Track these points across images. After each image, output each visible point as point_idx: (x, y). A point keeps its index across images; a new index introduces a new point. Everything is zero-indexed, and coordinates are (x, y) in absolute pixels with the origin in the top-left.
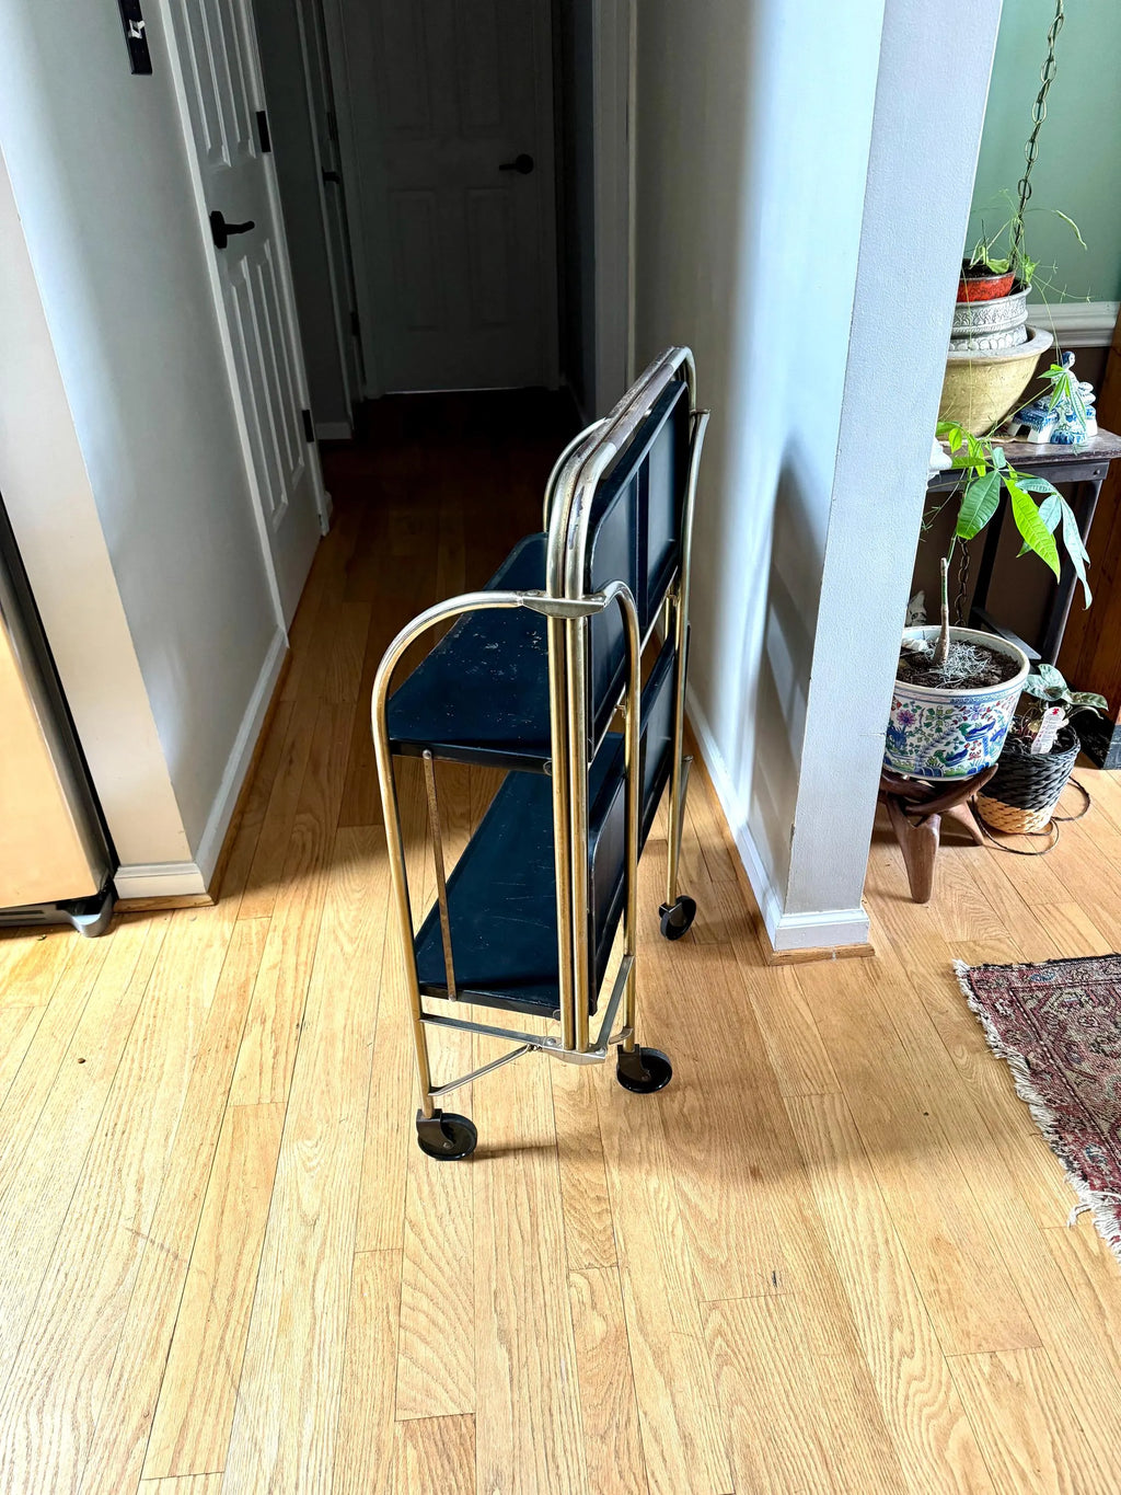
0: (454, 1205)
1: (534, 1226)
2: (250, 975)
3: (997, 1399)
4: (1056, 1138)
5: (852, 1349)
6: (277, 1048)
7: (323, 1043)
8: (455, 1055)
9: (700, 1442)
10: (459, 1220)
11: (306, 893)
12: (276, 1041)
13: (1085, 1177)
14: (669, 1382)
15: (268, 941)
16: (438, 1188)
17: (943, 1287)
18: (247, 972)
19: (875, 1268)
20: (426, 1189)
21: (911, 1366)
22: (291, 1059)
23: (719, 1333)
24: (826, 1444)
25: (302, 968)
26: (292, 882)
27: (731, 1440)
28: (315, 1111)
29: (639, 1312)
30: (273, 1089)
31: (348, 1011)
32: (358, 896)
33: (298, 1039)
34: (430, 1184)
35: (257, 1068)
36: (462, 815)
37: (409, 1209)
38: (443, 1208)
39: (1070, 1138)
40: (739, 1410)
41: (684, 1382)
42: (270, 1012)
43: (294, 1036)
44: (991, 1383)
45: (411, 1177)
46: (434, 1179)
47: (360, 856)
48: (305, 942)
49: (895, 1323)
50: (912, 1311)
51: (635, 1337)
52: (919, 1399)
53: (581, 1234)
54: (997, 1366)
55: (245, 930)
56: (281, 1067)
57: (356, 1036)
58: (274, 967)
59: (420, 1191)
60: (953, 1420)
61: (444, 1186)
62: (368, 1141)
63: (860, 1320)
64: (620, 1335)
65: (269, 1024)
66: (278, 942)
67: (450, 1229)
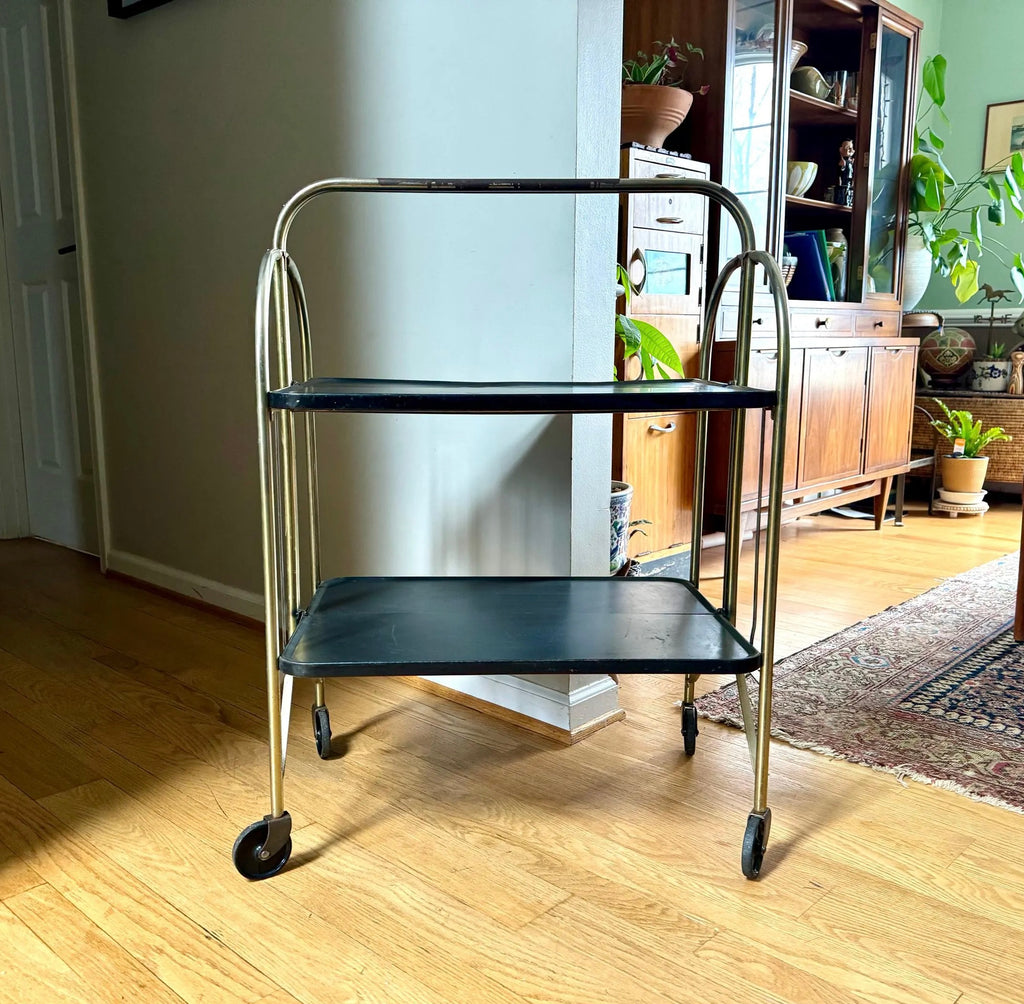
0: (551, 967)
1: (627, 943)
2: (88, 928)
3: (994, 871)
4: (843, 756)
5: (905, 892)
6: (208, 961)
7: (257, 936)
8: (407, 888)
9: (907, 982)
10: (569, 973)
11: (66, 852)
12: (198, 957)
13: (882, 765)
14: (845, 967)
15: (73, 901)
16: (520, 965)
17: (897, 841)
18: (81, 929)
19: (856, 852)
20: (508, 970)
21: (939, 880)
22: (237, 960)
23: (831, 928)
24: (964, 940)
25: (146, 901)
26: (33, 851)
27: (921, 972)
28: (323, 979)
29: (769, 945)
30: (250, 988)
31: (251, 906)
32: (137, 833)
33: (222, 945)
34: (507, 965)
35: (207, 984)
36: (174, 753)
37: (517, 990)
38: (545, 973)
39: (849, 752)
40: (900, 955)
41: (852, 963)
42: (158, 942)
43: (215, 947)
44: (983, 867)
45: (486, 971)
46: (508, 962)
47: (94, 810)
48: (120, 883)
49: (903, 868)
50: (902, 859)
51: (789, 960)
52: (966, 891)
53: (669, 930)
54: (971, 858)
55: (28, 903)
56: (234, 971)
57: (288, 917)
58: (110, 911)
59: (507, 974)
60: (992, 890)
61: (525, 961)
62: (409, 970)
63: (886, 877)
64: (781, 965)
65: (168, 949)
66: (85, 896)
67: (569, 980)
